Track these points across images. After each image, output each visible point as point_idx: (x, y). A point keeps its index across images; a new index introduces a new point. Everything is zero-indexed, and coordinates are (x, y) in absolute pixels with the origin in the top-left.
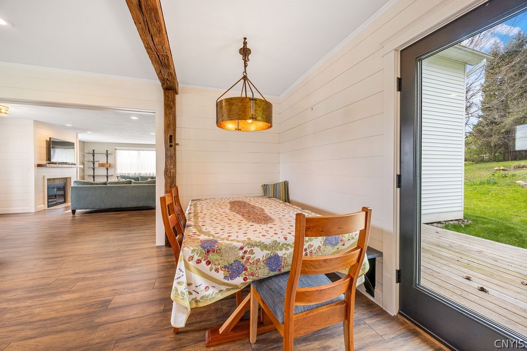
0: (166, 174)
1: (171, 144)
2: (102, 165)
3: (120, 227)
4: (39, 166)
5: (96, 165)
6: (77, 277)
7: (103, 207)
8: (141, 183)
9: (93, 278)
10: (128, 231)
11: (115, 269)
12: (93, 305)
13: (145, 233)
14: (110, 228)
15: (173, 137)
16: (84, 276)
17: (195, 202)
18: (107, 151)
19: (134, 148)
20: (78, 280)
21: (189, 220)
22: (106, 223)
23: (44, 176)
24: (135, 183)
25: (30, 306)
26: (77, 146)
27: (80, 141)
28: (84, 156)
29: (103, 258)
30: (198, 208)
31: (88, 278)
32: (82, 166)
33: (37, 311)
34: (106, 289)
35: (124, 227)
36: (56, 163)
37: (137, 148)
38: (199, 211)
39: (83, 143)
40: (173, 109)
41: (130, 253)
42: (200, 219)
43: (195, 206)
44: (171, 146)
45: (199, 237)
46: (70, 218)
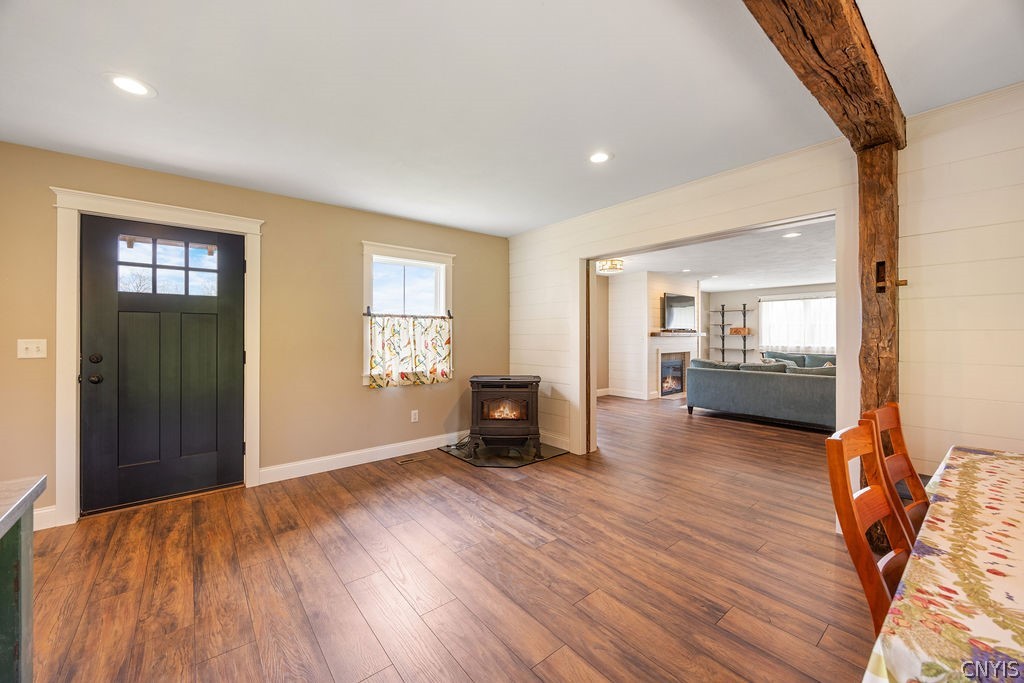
0: (866, 362)
1: (881, 284)
2: (736, 331)
3: (761, 458)
4: (653, 335)
5: (727, 331)
6: (679, 530)
7: (733, 410)
8: (810, 372)
9: (702, 545)
10: (775, 471)
11: (741, 546)
12: (696, 599)
13: (810, 488)
14: (740, 454)
15: (888, 264)
16: (690, 534)
17: (967, 458)
18: (744, 305)
19: (796, 296)
20: (680, 535)
21: (933, 526)
22: (734, 441)
23: (658, 350)
24: (794, 371)
25: (623, 545)
26: (698, 301)
27: (703, 293)
28: (709, 316)
29: (722, 511)
30: (979, 486)
31: (695, 540)
32: (705, 334)
33: (629, 558)
34: (720, 581)
35: (765, 459)
36: (671, 331)
37: (802, 295)
38: (981, 500)
39: (708, 296)
40: (889, 193)
41: (771, 524)
42: (980, 535)
43: (968, 473)
44: (881, 290)
45: (965, 620)
46: (685, 420)
